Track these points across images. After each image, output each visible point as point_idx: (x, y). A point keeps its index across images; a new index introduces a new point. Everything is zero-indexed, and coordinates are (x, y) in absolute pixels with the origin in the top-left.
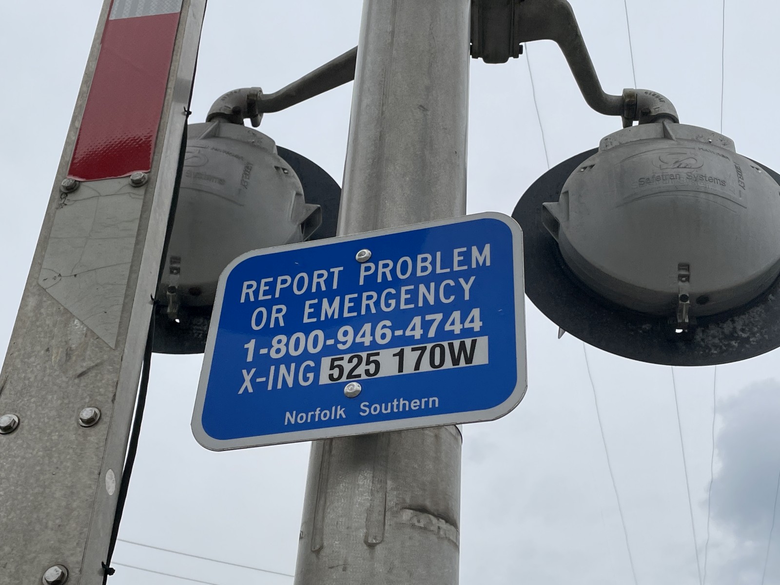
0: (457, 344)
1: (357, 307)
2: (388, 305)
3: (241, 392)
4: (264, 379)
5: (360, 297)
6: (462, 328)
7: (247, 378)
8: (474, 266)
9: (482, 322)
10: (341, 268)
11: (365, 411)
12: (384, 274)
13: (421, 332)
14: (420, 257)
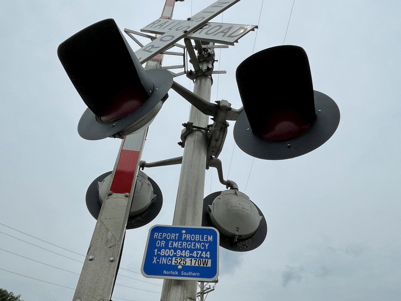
0: (204, 260)
1: (181, 246)
2: (189, 247)
3: (153, 263)
4: (159, 260)
5: (182, 243)
6: (205, 256)
7: (155, 259)
8: (209, 240)
9: (210, 256)
10: (178, 234)
11: (182, 274)
12: (188, 238)
13: (196, 255)
14: (197, 235)
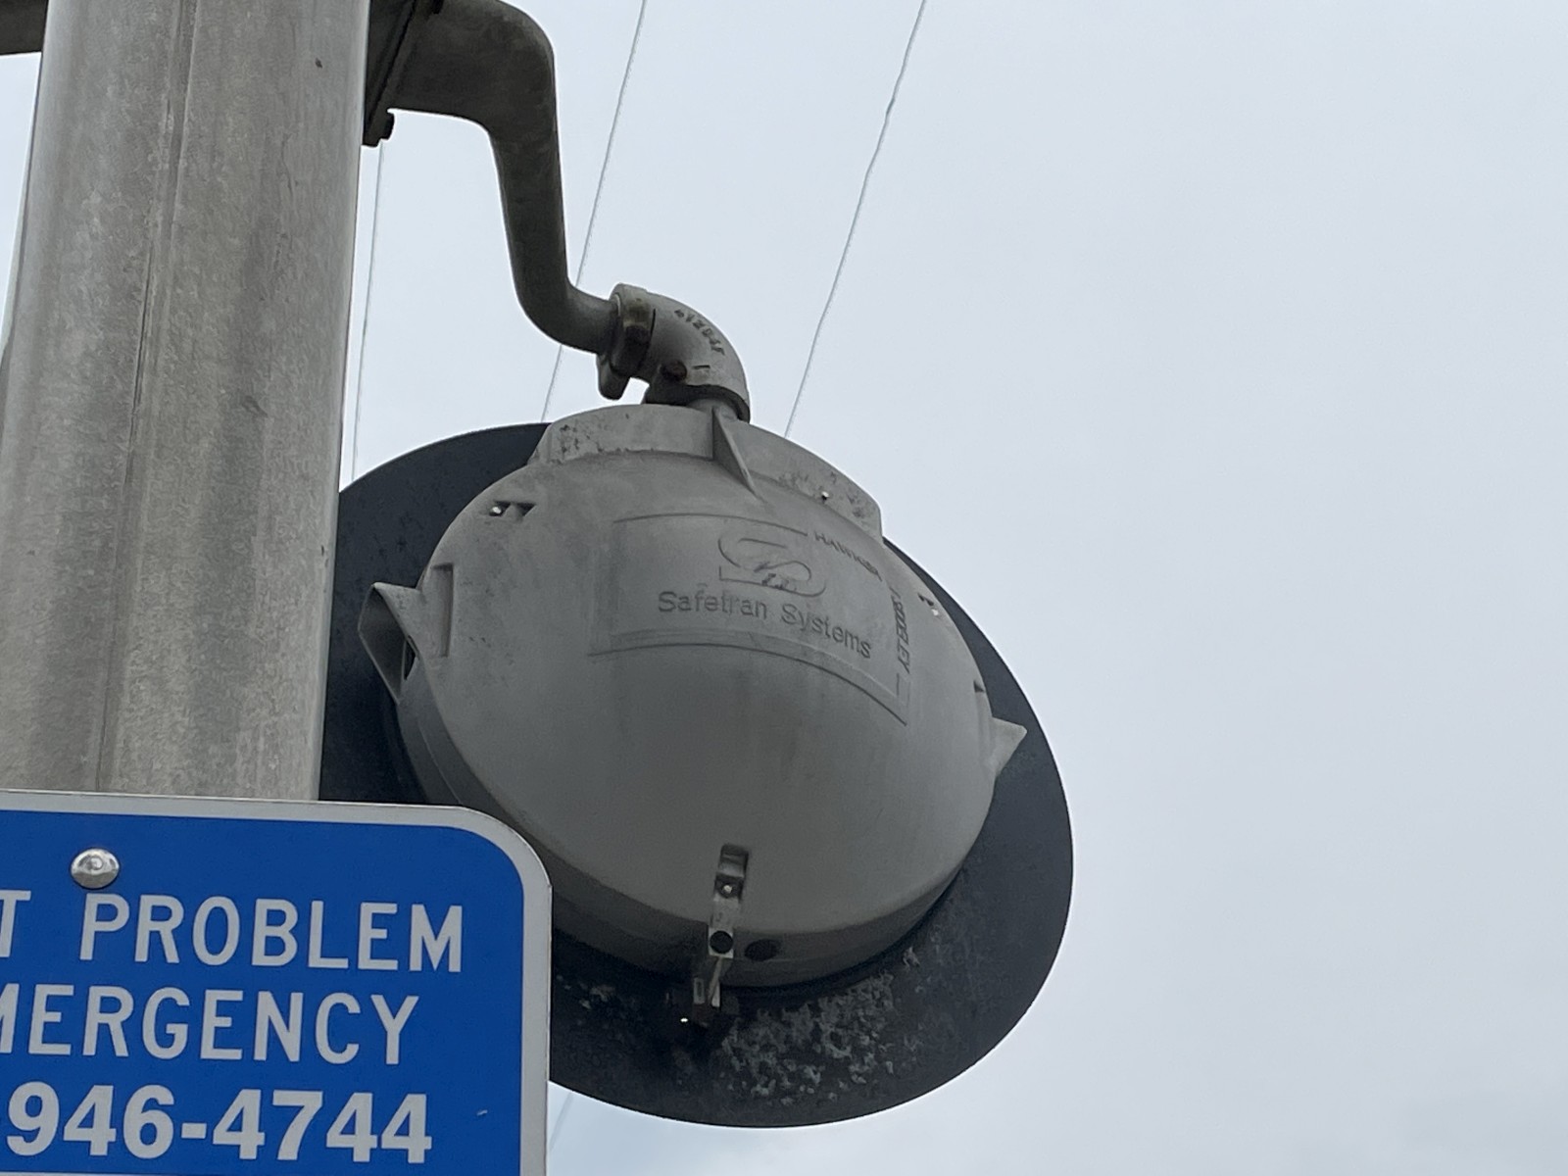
1: (69, 1028)
2: (165, 1040)
5: (82, 997)
6: (375, 1146)
8: (416, 964)
9: (430, 1139)
10: (26, 895)
12: (155, 937)
13: (260, 1139)
14: (263, 906)
